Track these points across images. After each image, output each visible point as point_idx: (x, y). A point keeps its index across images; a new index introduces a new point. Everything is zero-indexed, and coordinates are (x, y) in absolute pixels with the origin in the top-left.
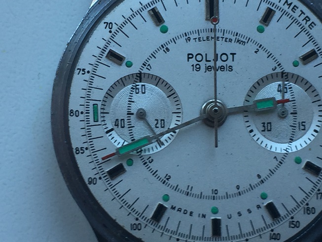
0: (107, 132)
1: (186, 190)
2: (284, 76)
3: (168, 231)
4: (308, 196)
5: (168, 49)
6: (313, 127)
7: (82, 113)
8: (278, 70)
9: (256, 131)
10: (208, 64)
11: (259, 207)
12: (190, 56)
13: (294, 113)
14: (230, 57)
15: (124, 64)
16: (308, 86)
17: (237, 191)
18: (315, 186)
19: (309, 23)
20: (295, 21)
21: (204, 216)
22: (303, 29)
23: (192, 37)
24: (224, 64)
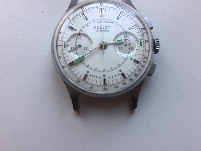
0: (69, 51)
1: (94, 69)
2: (126, 33)
4: (135, 71)
5: (88, 25)
6: (136, 48)
7: (60, 45)
8: (124, 31)
9: (117, 50)
10: (101, 30)
11: (119, 74)
13: (130, 44)
14: (108, 27)
15: (74, 30)
16: (134, 36)
18: (138, 67)
19: (133, 17)
22: (131, 18)
24: (106, 29)
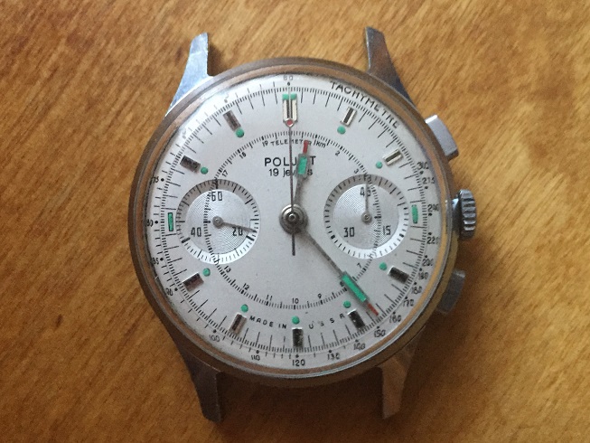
0: (183, 242)
1: (265, 300)
2: (367, 178)
3: (247, 342)
4: (394, 304)
5: (244, 155)
6: (399, 231)
7: (157, 222)
8: (361, 172)
9: (338, 237)
10: (286, 168)
11: (342, 316)
12: (267, 161)
13: (378, 217)
15: (199, 171)
17: (318, 300)
18: (402, 294)
19: (393, 122)
20: (378, 120)
21: (284, 326)
22: (387, 128)
23: (269, 140)
